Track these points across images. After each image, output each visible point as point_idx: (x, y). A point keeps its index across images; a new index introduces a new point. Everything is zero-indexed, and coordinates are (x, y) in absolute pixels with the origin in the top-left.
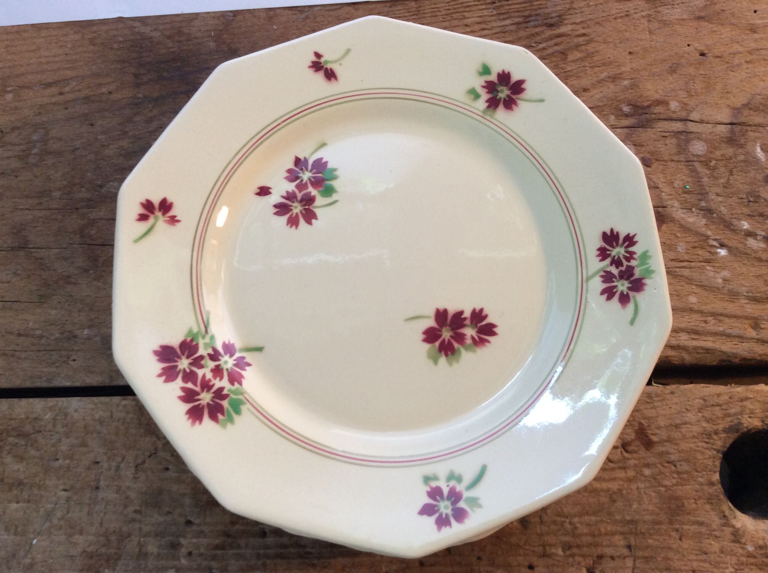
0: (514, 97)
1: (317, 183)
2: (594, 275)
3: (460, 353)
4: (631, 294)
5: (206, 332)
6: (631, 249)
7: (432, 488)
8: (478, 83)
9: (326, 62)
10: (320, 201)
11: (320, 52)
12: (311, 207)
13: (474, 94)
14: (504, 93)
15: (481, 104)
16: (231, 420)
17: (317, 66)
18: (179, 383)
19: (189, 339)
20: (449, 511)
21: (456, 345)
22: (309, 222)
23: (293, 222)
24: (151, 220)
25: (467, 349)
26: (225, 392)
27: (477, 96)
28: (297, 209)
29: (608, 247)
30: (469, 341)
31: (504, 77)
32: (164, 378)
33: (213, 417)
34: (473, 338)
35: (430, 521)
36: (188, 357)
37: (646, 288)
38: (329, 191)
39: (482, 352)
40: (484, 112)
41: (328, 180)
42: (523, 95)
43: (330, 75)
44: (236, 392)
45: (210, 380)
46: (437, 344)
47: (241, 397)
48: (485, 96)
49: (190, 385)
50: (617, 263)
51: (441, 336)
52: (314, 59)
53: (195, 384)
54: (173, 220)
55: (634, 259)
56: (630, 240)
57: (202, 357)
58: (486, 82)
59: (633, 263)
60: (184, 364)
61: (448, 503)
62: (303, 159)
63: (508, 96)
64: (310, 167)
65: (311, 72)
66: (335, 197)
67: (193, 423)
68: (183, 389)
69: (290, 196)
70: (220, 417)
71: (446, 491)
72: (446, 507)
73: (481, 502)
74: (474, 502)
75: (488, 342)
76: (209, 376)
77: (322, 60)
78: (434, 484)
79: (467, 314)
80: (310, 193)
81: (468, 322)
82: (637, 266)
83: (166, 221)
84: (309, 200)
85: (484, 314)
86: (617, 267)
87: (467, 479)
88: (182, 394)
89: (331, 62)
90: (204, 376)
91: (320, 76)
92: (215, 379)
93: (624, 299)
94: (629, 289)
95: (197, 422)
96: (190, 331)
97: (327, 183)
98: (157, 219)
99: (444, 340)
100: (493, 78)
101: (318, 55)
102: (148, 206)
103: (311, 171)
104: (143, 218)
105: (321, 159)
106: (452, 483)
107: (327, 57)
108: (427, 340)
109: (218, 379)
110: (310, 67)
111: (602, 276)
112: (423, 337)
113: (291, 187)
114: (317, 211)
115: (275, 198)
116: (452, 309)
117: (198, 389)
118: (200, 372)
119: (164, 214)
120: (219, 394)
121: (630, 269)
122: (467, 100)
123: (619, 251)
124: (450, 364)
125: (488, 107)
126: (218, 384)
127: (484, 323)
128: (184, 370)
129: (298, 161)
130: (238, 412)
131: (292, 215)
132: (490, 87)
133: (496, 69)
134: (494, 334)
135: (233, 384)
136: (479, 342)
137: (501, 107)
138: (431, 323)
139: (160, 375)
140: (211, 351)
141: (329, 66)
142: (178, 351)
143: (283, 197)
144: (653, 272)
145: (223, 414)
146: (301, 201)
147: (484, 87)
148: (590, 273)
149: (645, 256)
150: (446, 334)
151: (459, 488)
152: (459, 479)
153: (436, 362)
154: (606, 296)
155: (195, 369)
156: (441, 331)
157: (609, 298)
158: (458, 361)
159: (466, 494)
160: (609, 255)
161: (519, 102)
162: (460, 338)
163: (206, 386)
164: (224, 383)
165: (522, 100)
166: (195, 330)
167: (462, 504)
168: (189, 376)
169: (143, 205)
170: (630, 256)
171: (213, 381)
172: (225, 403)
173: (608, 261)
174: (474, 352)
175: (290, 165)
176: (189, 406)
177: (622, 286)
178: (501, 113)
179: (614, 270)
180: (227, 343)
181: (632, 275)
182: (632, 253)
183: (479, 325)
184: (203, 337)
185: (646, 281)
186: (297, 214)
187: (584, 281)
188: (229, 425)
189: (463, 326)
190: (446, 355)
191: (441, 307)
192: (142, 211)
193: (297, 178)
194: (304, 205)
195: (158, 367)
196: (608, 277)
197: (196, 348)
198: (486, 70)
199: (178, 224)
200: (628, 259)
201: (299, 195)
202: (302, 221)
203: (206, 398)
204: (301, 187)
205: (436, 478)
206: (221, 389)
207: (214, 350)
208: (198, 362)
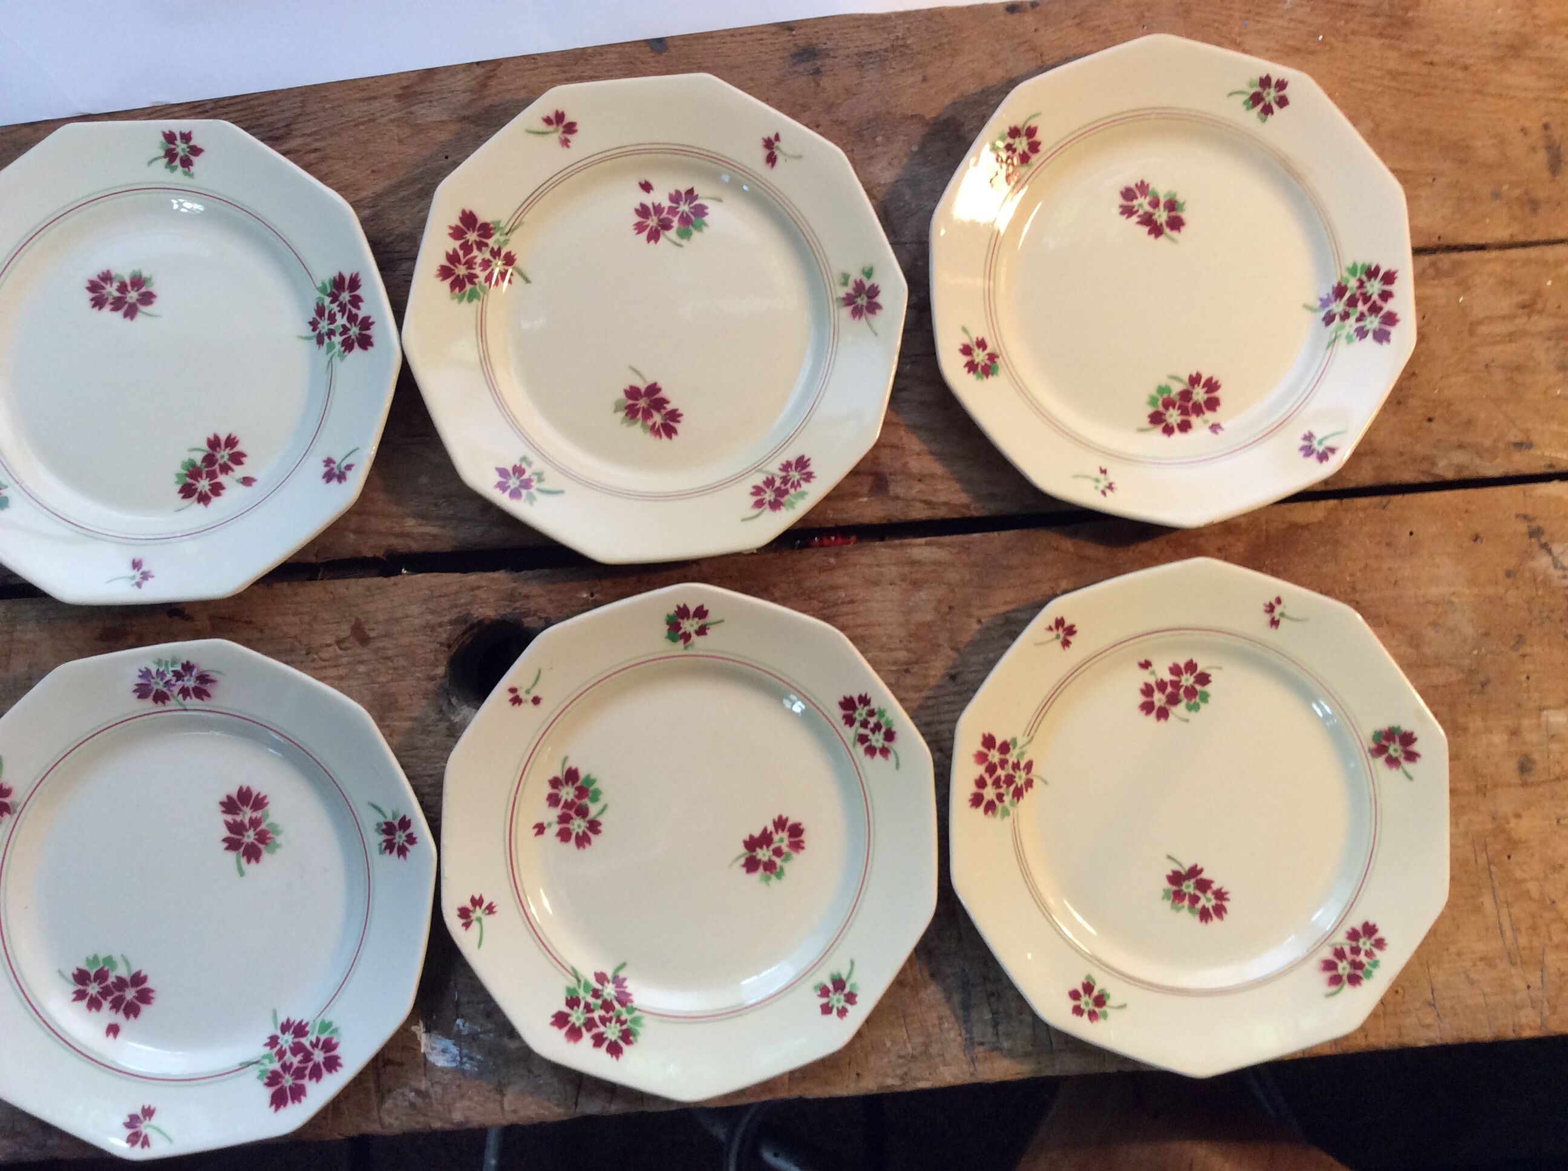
0: (864, 310)
1: (685, 220)
2: (764, 472)
3: (635, 423)
4: (767, 506)
5: (507, 234)
6: (802, 482)
7: (520, 466)
8: (856, 275)
9: (778, 148)
10: (672, 234)
11: (781, 137)
12: (661, 232)
13: (846, 278)
14: (862, 301)
15: (842, 292)
16: (461, 300)
17: (769, 144)
18: (457, 244)
19: (491, 226)
20: (512, 487)
21: (640, 415)
22: (649, 239)
23: (640, 228)
24: (551, 128)
25: (644, 426)
26: (476, 280)
27: (845, 284)
28: (653, 222)
29: (794, 467)
30: (650, 423)
31: (873, 292)
32: (452, 231)
33: (453, 286)
34: (654, 424)
35: (497, 478)
36: (479, 236)
37: (777, 511)
38: (685, 234)
39: (649, 439)
40: (838, 299)
41: (693, 226)
42: (870, 316)
43: (771, 159)
44: (482, 288)
45: (476, 264)
46: (630, 402)
47: (481, 294)
48: (849, 289)
49: (461, 253)
50: (785, 480)
51: (638, 400)
52: (772, 137)
53: (465, 255)
54: (565, 143)
55: (796, 489)
56: (809, 477)
57: (486, 245)
58: (861, 281)
59: (792, 491)
60: (472, 237)
61: (518, 483)
62: (695, 194)
63: (862, 306)
64: (692, 205)
65: (761, 143)
66: (684, 242)
67: (438, 276)
68: (455, 250)
69: (658, 209)
70: (457, 290)
71: (526, 476)
72: (514, 483)
73: (535, 503)
74: (531, 499)
75: (661, 437)
76: (478, 260)
77: (777, 144)
78: (524, 466)
79: (669, 407)
80: (672, 222)
81: (664, 412)
82: (792, 496)
83: (560, 138)
84: (666, 225)
85: (679, 419)
86: (782, 483)
87: (544, 486)
88: (451, 253)
89: (781, 151)
90: (475, 257)
91: (764, 153)
92: (480, 266)
93: (759, 504)
94: (770, 502)
95: (441, 278)
96: (499, 222)
97: (691, 227)
98: (556, 131)
99: (636, 405)
100: (868, 284)
101: (777, 137)
102: (560, 117)
103: (690, 208)
104: (548, 121)
105: (706, 208)
106: (535, 478)
107: (782, 145)
108: (627, 392)
109: (481, 268)
110: (764, 139)
111: (767, 479)
112: (628, 388)
113: (666, 203)
114: (662, 239)
115: (649, 199)
116: (665, 393)
117: (463, 260)
118: (475, 252)
119: (564, 132)
120: (472, 278)
121: (786, 492)
122: (837, 277)
123: (795, 475)
124: (622, 422)
125: (844, 299)
126: (477, 270)
127: (672, 424)
128: (468, 241)
129: (690, 192)
130: (470, 300)
131: (644, 222)
132: (859, 287)
133: (875, 280)
134: (670, 437)
135: (486, 281)
136: (655, 431)
137: (851, 308)
138: (642, 386)
139: (451, 227)
140: (496, 248)
141: (777, 152)
142: (478, 226)
143: (653, 204)
144: (793, 508)
145: (460, 291)
146: (660, 220)
147: (856, 282)
148: (764, 469)
149: (803, 495)
150: (642, 403)
151: (534, 484)
152: (540, 480)
153: (616, 410)
154: (754, 490)
155: (475, 247)
156: (642, 397)
157: (753, 494)
158: (629, 426)
159: (533, 490)
160: (788, 472)
161: (863, 318)
162: (647, 415)
163: (470, 264)
164: (482, 275)
165: (866, 319)
166: (502, 225)
167: (524, 492)
168: (467, 248)
169: (557, 113)
170: (796, 485)
171: (477, 266)
172: (468, 287)
173: (783, 474)
174: (645, 433)
175: (683, 189)
176: (447, 264)
177: (769, 496)
178: (846, 312)
179: (778, 483)
180: (512, 254)
181: (782, 496)
182: (799, 485)
183: (668, 421)
184: (501, 235)
185: (783, 508)
186: (648, 226)
187: (757, 468)
188: (456, 301)
189: (659, 411)
190: (627, 415)
191: (660, 384)
192: (553, 117)
193: (678, 203)
194: (660, 225)
195: (455, 221)
196: (769, 482)
197: (489, 236)
198: (869, 273)
199: (565, 148)
200: (793, 485)
201: (664, 215)
202: (645, 234)
203: (461, 270)
204: (673, 211)
205: (530, 464)
206: (476, 276)
207: (499, 249)
208: (481, 245)
